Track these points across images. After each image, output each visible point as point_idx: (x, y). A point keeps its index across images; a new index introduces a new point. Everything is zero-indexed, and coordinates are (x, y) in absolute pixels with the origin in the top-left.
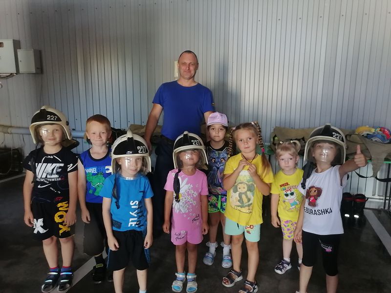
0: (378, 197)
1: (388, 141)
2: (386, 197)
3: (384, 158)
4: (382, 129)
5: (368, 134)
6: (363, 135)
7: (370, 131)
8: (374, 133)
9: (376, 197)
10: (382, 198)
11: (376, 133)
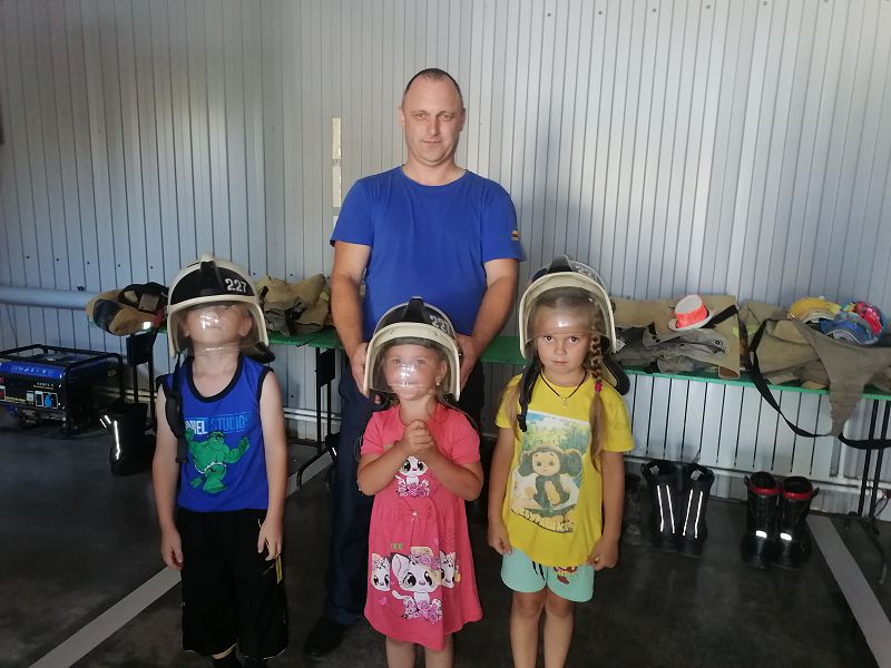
0: (845, 481)
1: (876, 339)
2: (865, 479)
3: (863, 385)
4: (861, 308)
5: (821, 319)
6: (809, 322)
7: (828, 311)
8: (838, 316)
9: (841, 479)
10: (853, 482)
11: (844, 316)
